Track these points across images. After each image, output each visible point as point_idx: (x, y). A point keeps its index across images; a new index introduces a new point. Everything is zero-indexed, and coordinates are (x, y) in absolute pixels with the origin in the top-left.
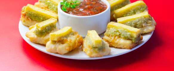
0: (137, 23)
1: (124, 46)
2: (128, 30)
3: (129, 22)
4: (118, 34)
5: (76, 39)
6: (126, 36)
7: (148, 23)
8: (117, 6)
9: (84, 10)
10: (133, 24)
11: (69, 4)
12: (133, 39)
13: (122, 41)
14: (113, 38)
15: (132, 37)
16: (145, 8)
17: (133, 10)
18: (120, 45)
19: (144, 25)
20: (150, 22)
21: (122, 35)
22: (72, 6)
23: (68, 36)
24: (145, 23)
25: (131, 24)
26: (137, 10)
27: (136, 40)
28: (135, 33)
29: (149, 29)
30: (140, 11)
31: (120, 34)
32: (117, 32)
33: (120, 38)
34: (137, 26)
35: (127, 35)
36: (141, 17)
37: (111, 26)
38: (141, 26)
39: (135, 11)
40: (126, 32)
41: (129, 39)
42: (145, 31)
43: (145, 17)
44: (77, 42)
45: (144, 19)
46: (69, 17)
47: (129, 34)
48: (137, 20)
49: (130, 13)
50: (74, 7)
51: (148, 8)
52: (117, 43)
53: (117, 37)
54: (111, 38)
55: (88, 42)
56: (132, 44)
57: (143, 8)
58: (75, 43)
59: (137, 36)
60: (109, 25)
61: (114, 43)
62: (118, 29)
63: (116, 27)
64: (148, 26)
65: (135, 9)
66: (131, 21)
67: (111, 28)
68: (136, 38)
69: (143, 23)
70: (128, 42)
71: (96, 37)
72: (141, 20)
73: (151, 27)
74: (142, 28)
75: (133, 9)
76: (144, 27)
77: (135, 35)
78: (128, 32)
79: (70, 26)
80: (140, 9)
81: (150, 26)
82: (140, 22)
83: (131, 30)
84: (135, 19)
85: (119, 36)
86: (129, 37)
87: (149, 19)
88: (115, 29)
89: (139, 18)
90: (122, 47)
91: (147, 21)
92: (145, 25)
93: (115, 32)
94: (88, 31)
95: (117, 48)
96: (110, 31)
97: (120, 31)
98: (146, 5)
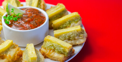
0: (70, 36)
1: (57, 59)
2: (61, 45)
3: (64, 35)
4: (53, 48)
5: (16, 52)
6: (60, 51)
7: (80, 36)
8: (55, 16)
9: (25, 23)
10: (68, 36)
11: (12, 16)
12: (66, 53)
13: (56, 55)
14: (48, 51)
15: (64, 51)
16: (79, 19)
17: (69, 22)
18: (54, 58)
19: (76, 38)
20: (82, 35)
21: (56, 49)
22: (14, 19)
23: (9, 50)
24: (78, 36)
25: (66, 36)
26: (72, 22)
27: (68, 55)
28: (67, 49)
29: (81, 42)
30: (75, 22)
31: (54, 49)
32: (52, 46)
33: (55, 52)
34: (71, 39)
35: (60, 49)
36: (75, 30)
37: (47, 40)
38: (74, 39)
39: (71, 22)
40: (60, 47)
41: (62, 53)
42: (77, 43)
43: (77, 31)
44: (16, 55)
45: (77, 33)
46: (10, 30)
47: (62, 50)
48: (71, 33)
49: (66, 24)
50: (16, 20)
51: (82, 19)
52: (52, 56)
53: (52, 51)
54: (47, 51)
55: (26, 56)
56: (65, 58)
57: (77, 19)
58: (14, 56)
59: (69, 51)
60: (46, 39)
61: (49, 56)
62: (53, 44)
63: (51, 42)
64: (80, 39)
65: (70, 20)
66: (66, 34)
67: (47, 42)
68: (68, 53)
69: (75, 36)
70: (61, 56)
71: (32, 53)
72: (74, 33)
73: (82, 40)
74: (75, 40)
75: (69, 20)
76: (77, 39)
77: (67, 51)
78: (62, 47)
79: (11, 40)
80: (75, 20)
81: (82, 38)
82: (73, 35)
83: (64, 46)
84: (69, 32)
85: (54, 50)
86: (62, 52)
87: (81, 33)
88: (50, 43)
89: (72, 31)
90: (56, 60)
91: (79, 34)
92: (78, 38)
93: (50, 46)
94: (27, 44)
95: (52, 59)
96: (46, 44)
97: (54, 46)
98: (80, 17)
